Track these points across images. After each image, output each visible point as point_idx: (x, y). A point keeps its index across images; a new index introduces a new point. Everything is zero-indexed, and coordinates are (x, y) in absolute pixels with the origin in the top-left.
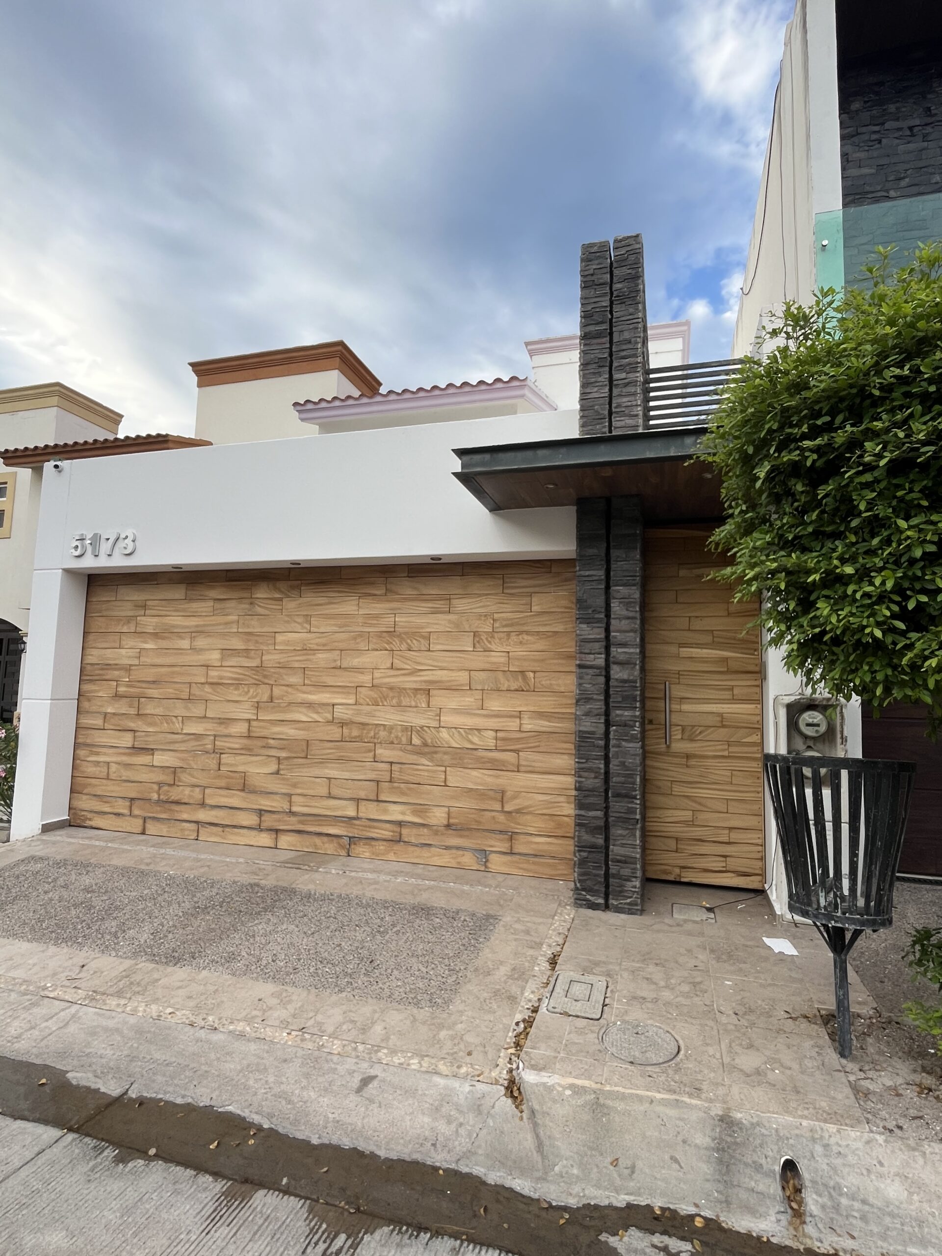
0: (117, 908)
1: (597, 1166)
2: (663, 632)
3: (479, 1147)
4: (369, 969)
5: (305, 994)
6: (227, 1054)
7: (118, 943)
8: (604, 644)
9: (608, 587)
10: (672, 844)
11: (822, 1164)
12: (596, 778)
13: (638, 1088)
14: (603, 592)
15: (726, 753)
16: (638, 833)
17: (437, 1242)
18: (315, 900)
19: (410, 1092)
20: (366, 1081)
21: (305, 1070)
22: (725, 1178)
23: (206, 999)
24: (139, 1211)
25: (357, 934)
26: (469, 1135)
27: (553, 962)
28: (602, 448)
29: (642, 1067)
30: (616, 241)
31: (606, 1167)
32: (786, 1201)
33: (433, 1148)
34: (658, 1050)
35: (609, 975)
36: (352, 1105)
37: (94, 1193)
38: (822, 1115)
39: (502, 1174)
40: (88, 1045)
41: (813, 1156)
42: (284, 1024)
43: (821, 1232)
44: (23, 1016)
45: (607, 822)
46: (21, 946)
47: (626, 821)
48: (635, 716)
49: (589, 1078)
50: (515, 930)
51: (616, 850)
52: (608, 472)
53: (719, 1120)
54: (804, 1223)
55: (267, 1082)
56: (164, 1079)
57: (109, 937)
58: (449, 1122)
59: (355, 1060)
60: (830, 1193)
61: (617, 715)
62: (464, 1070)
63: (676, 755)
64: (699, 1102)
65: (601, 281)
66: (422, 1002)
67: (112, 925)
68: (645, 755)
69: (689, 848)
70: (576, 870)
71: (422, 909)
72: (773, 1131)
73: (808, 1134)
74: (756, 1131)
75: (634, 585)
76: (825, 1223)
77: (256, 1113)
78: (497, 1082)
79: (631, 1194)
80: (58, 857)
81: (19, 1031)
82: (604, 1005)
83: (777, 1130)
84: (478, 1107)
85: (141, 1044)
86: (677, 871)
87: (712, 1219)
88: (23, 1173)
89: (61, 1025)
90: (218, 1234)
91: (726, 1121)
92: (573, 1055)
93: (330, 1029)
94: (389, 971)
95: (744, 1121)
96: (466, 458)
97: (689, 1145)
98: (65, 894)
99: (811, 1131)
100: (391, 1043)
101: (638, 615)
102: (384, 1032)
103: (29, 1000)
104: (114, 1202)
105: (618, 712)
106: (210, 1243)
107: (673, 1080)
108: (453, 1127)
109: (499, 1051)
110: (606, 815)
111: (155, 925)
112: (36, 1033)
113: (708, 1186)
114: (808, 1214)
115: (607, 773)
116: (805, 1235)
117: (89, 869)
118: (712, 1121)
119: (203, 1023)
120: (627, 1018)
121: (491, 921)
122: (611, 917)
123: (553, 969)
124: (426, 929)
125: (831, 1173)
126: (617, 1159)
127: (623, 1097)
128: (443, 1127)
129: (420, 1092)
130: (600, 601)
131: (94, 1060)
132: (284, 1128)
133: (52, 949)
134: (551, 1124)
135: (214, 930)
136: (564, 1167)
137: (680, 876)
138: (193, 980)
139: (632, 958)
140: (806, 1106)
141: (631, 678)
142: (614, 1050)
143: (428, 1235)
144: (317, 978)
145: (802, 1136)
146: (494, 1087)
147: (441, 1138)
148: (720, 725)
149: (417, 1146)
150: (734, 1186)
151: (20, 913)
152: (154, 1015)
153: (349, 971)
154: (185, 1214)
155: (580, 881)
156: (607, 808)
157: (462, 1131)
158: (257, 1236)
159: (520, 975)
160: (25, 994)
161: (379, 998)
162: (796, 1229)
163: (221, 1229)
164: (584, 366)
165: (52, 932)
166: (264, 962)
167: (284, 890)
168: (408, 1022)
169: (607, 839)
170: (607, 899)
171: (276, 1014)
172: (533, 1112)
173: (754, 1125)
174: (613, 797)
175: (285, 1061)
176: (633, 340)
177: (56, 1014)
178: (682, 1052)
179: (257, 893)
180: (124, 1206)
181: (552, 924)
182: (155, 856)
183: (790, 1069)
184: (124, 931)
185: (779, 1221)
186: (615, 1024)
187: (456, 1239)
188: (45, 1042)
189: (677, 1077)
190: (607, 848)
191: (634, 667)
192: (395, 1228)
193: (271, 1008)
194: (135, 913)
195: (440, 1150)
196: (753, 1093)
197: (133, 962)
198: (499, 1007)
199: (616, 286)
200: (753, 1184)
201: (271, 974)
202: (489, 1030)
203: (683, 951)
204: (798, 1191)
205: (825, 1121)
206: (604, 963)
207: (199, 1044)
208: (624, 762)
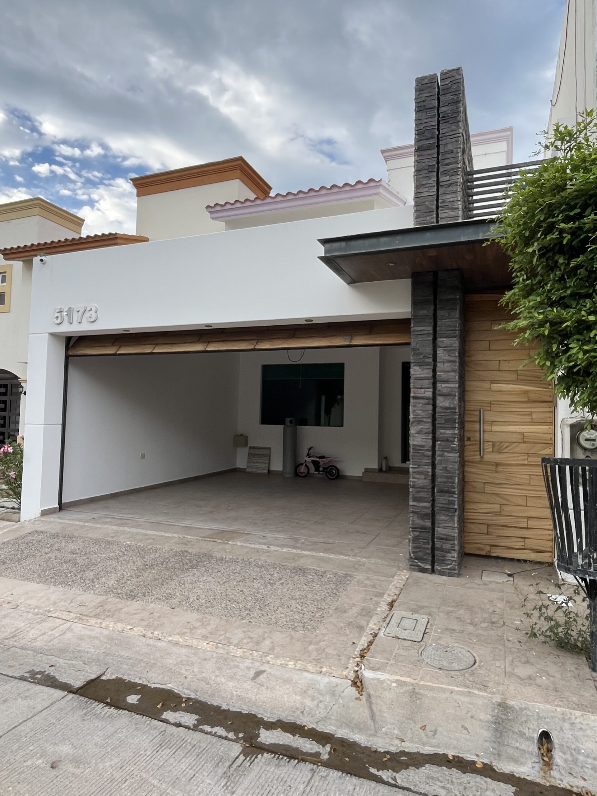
0: (93, 564)
1: (411, 729)
2: (477, 372)
3: (332, 715)
4: (263, 606)
5: (218, 620)
6: (168, 654)
7: (95, 586)
8: (432, 381)
9: (435, 339)
10: (484, 529)
11: (568, 734)
12: (425, 479)
13: (443, 683)
14: (431, 342)
15: (526, 462)
16: (456, 519)
17: (302, 764)
18: (226, 562)
19: (287, 681)
20: (258, 673)
21: (218, 665)
22: (499, 740)
23: (153, 621)
24: (115, 738)
25: (254, 584)
26: (326, 708)
27: (391, 605)
28: (428, 234)
29: (447, 672)
30: (441, 74)
31: (417, 730)
32: (540, 756)
33: (301, 714)
34: (460, 662)
35: (430, 614)
36: (249, 687)
37: (87, 726)
38: (572, 705)
39: (347, 731)
40: (79, 645)
41: (562, 729)
42: (205, 637)
43: (562, 775)
44: (36, 628)
45: (433, 510)
46: (33, 586)
47: (448, 510)
48: (455, 434)
49: (410, 677)
50: (366, 584)
51: (439, 531)
52: (433, 253)
53: (498, 705)
54: (552, 769)
55: (193, 671)
56: (128, 667)
57: (89, 582)
58: (313, 700)
59: (251, 661)
60: (571, 753)
61: (441, 433)
62: (324, 670)
63: (488, 463)
64: (485, 694)
65: (431, 106)
66: (298, 628)
67: (90, 574)
68: (463, 463)
69: (496, 531)
70: (411, 544)
71: (300, 569)
72: (536, 713)
73: (561, 716)
74: (523, 713)
75: (455, 337)
76: (566, 770)
77: (187, 689)
78: (346, 678)
79: (433, 747)
80: (53, 532)
81: (35, 636)
82: (425, 633)
83: (538, 713)
84: (333, 692)
85: (112, 646)
86: (488, 548)
87: (487, 764)
88: (44, 713)
89: (61, 633)
90: (163, 753)
91: (503, 706)
92: (400, 662)
93: (235, 642)
94: (276, 608)
95: (515, 706)
96: (328, 245)
97: (475, 719)
98: (59, 555)
99: (563, 714)
100: (275, 651)
101: (457, 359)
102: (271, 644)
103: (39, 618)
104: (100, 732)
105: (442, 431)
106: (159, 757)
107: (468, 680)
108: (315, 702)
109: (349, 659)
110: (433, 505)
111: (119, 575)
112: (46, 637)
113: (487, 744)
114: (554, 764)
115: (433, 475)
116: (551, 777)
117: (74, 539)
118: (493, 706)
119: (151, 635)
120: (440, 642)
121: (349, 578)
122: (435, 578)
123: (390, 610)
124: (302, 582)
125: (574, 740)
126: (425, 726)
127: (432, 689)
128: (309, 703)
129: (294, 681)
130: (429, 350)
131: (83, 655)
132: (205, 698)
133: (53, 588)
134: (381, 703)
135: (158, 579)
136: (389, 729)
137: (490, 552)
138: (144, 610)
139: (448, 605)
140: (561, 699)
141: (452, 406)
142: (429, 661)
143: (296, 761)
144: (227, 611)
145: (556, 717)
146: (345, 680)
147: (307, 709)
148: (521, 441)
149: (291, 712)
150: (505, 746)
151: (31, 566)
152: (120, 629)
153: (249, 607)
154: (143, 741)
155: (413, 552)
156: (433, 501)
157: (321, 705)
158: (188, 755)
159: (367, 613)
160: (37, 614)
161: (268, 624)
162: (545, 773)
163: (165, 750)
164: (418, 172)
165: (52, 578)
166: (191, 600)
167: (205, 555)
168: (288, 639)
169: (433, 523)
170: (433, 566)
171: (199, 632)
172: (369, 696)
173: (522, 709)
174: (438, 492)
175: (205, 659)
176: (455, 150)
177: (58, 627)
178: (477, 664)
179: (186, 556)
180: (106, 734)
181: (392, 581)
182: (117, 532)
183: (554, 677)
184: (98, 579)
185: (533, 767)
186: (431, 645)
187: (314, 764)
188: (51, 642)
189: (471, 679)
190: (433, 529)
191: (454, 398)
192: (275, 755)
193: (196, 628)
194: (105, 567)
195: (306, 715)
196: (524, 690)
197: (105, 598)
198: (350, 632)
199: (441, 110)
200: (518, 744)
201: (196, 607)
202: (343, 646)
203: (486, 601)
204: (549, 750)
205: (574, 709)
206: (427, 607)
207: (149, 647)
208: (446, 468)
